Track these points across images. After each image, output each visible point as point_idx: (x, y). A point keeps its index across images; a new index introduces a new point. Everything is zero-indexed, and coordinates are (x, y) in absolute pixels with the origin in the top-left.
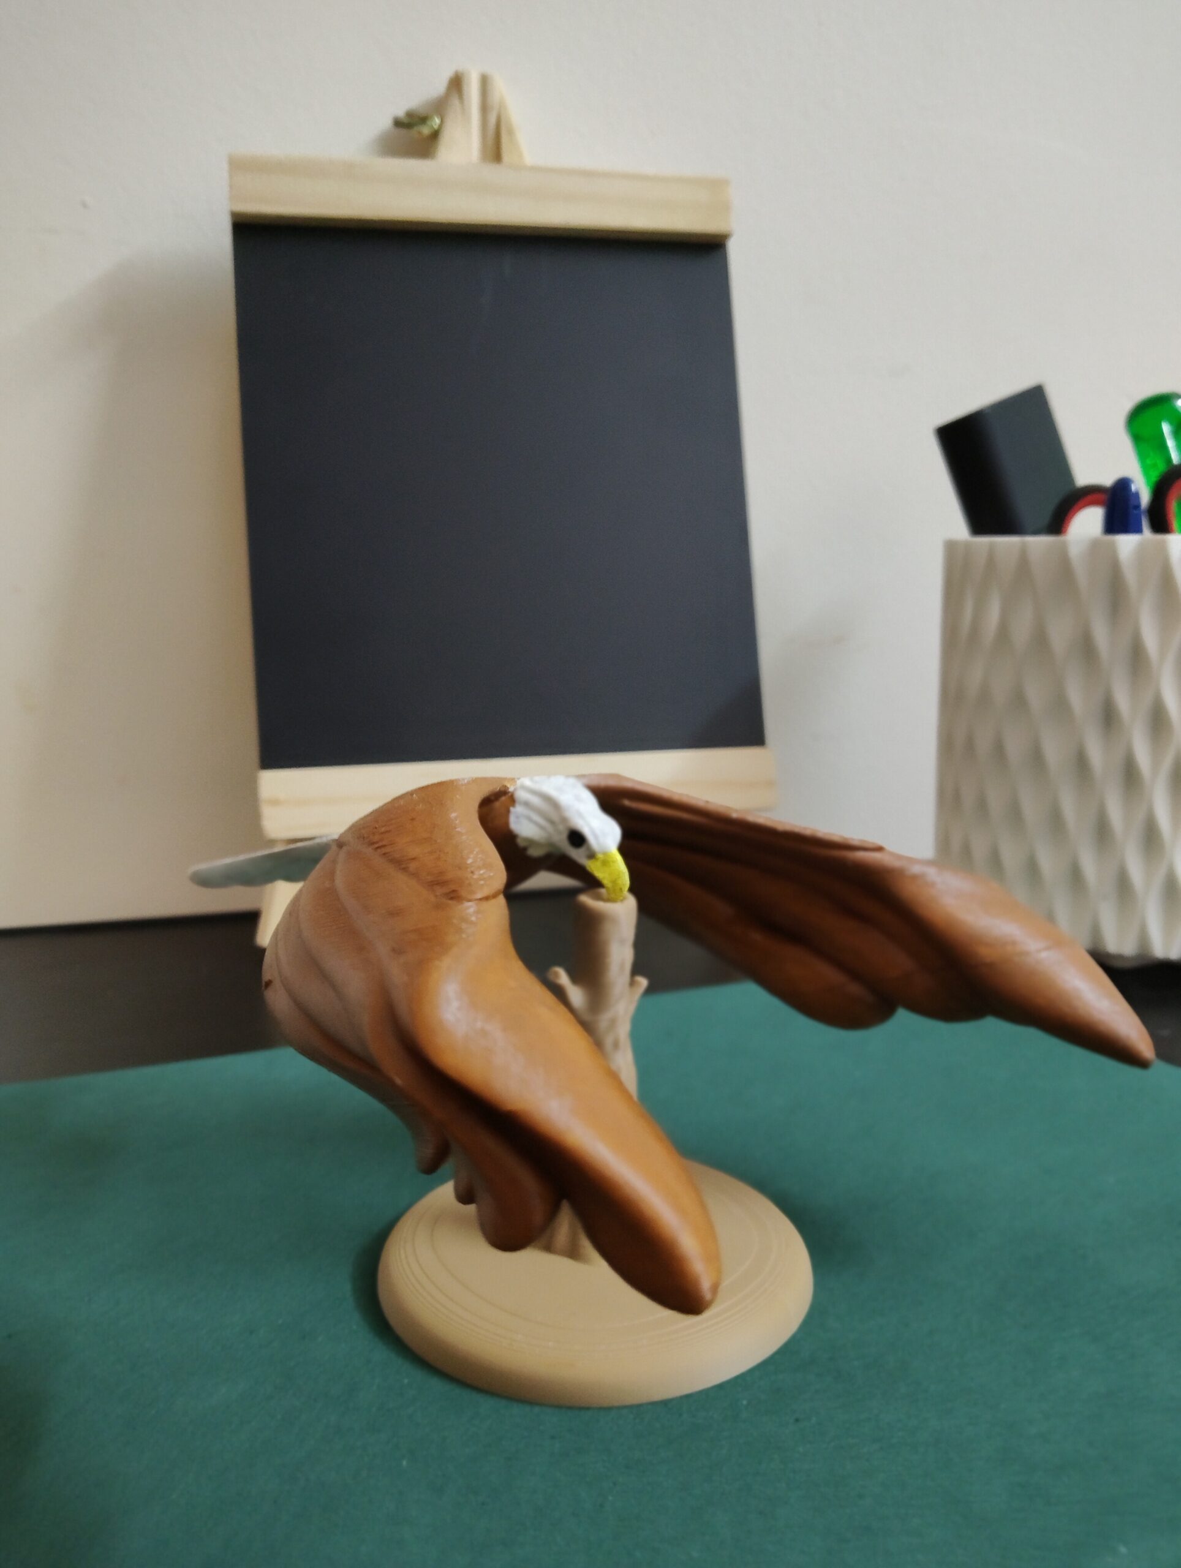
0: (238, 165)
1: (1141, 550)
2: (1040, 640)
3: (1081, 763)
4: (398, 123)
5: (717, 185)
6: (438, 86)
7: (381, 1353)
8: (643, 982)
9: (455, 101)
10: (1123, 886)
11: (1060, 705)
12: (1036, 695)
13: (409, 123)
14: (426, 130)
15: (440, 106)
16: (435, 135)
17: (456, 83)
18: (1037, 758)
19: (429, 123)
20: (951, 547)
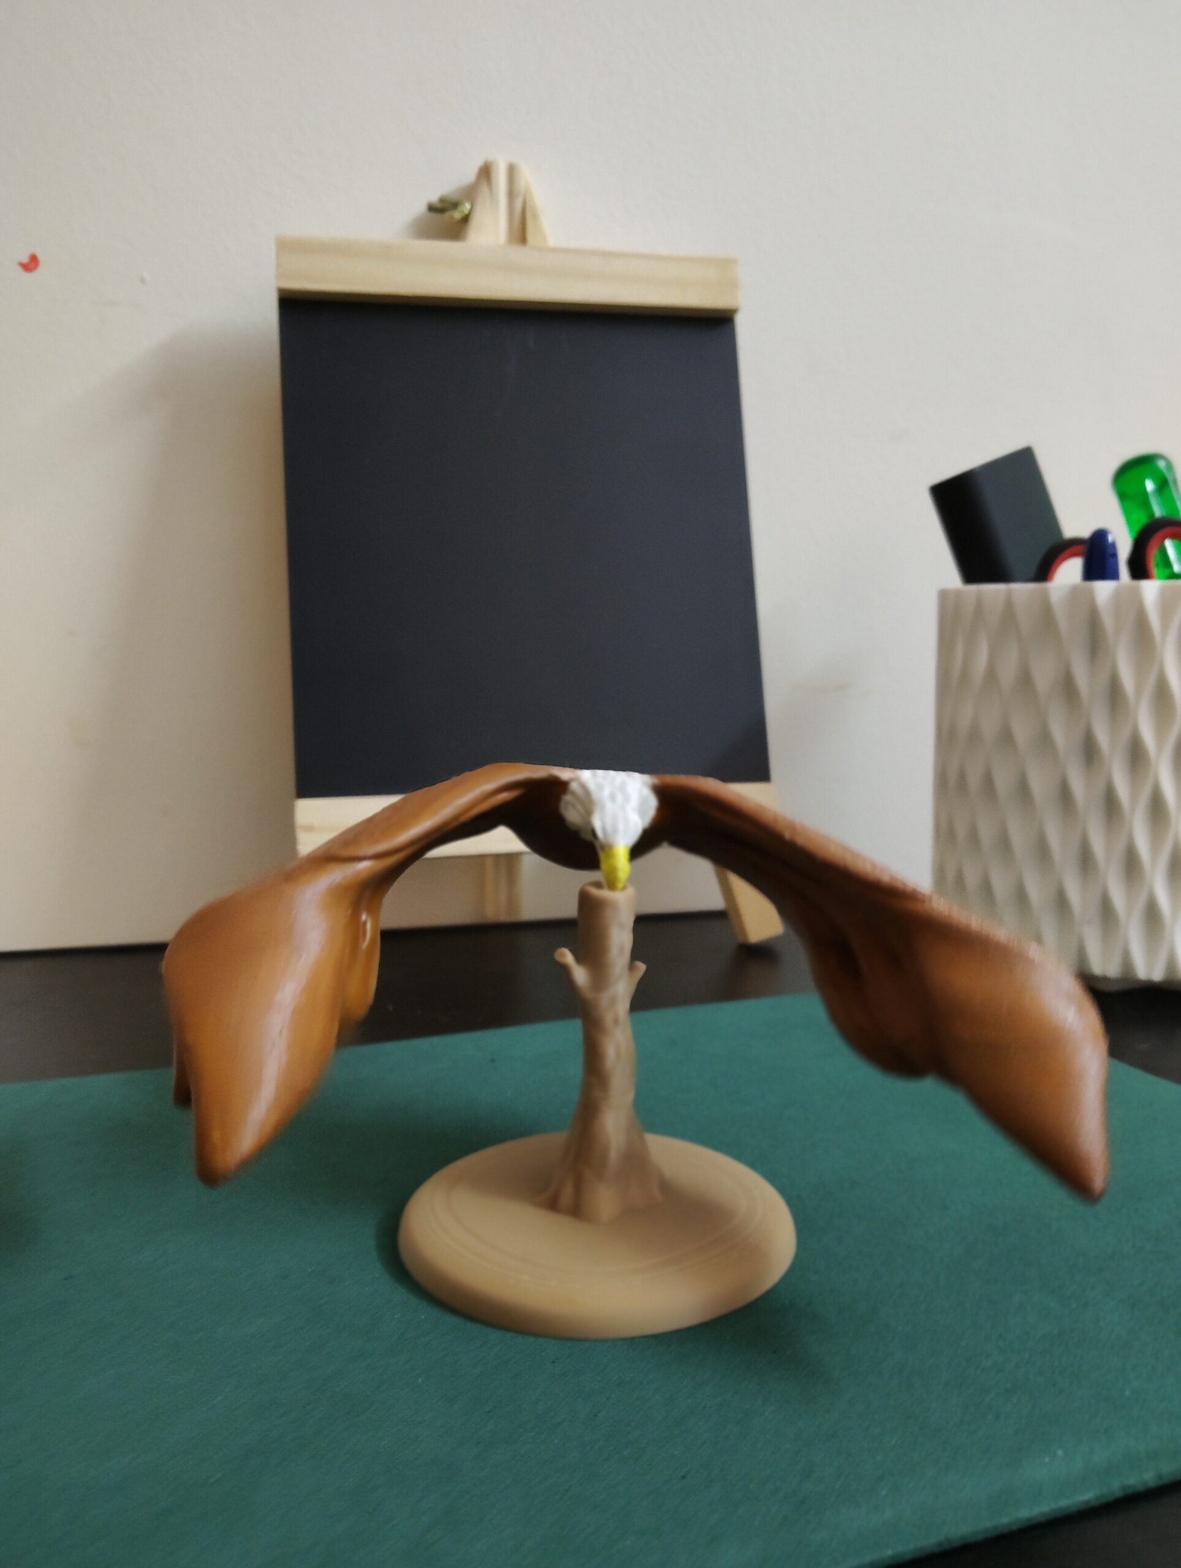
0: (285, 246)
1: (1117, 595)
2: (1025, 680)
3: (1065, 795)
4: (432, 208)
5: (726, 264)
6: (470, 174)
7: (400, 1294)
8: (642, 967)
9: (484, 189)
10: (1107, 911)
11: (1045, 740)
12: (1022, 731)
13: (441, 208)
14: (457, 215)
15: (470, 192)
16: (466, 219)
17: (486, 172)
18: (1023, 790)
19: (460, 208)
20: (944, 596)
